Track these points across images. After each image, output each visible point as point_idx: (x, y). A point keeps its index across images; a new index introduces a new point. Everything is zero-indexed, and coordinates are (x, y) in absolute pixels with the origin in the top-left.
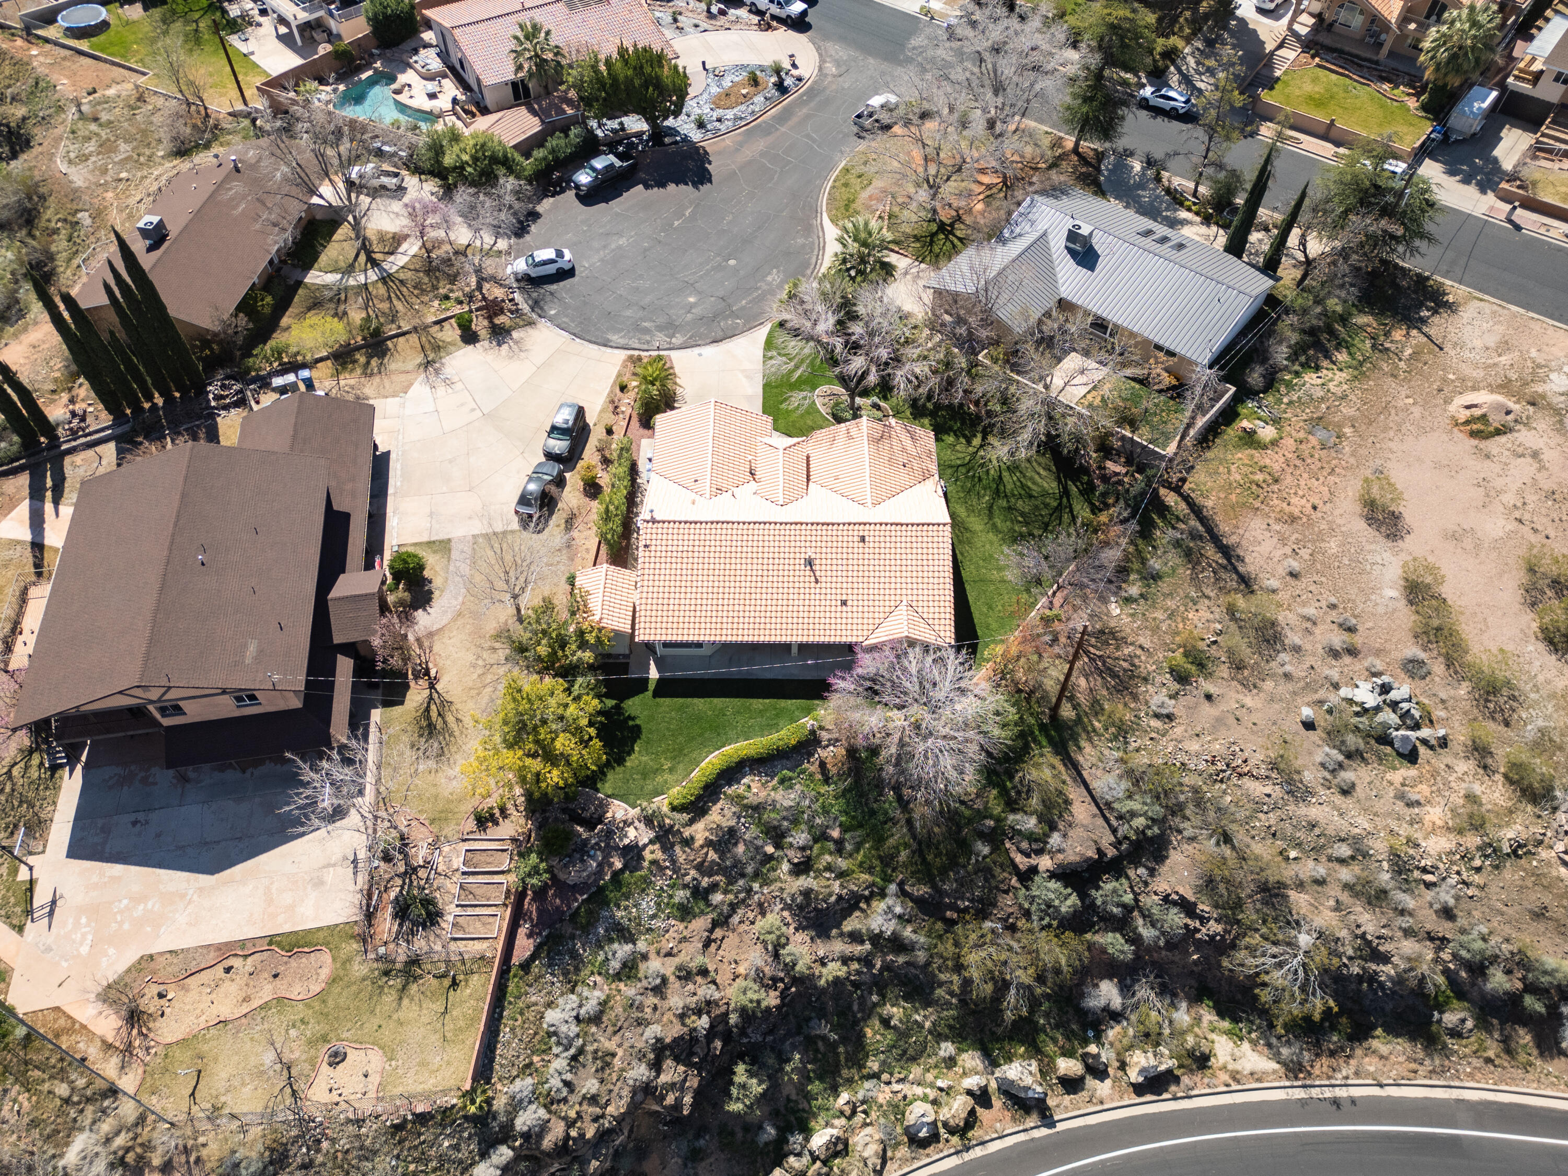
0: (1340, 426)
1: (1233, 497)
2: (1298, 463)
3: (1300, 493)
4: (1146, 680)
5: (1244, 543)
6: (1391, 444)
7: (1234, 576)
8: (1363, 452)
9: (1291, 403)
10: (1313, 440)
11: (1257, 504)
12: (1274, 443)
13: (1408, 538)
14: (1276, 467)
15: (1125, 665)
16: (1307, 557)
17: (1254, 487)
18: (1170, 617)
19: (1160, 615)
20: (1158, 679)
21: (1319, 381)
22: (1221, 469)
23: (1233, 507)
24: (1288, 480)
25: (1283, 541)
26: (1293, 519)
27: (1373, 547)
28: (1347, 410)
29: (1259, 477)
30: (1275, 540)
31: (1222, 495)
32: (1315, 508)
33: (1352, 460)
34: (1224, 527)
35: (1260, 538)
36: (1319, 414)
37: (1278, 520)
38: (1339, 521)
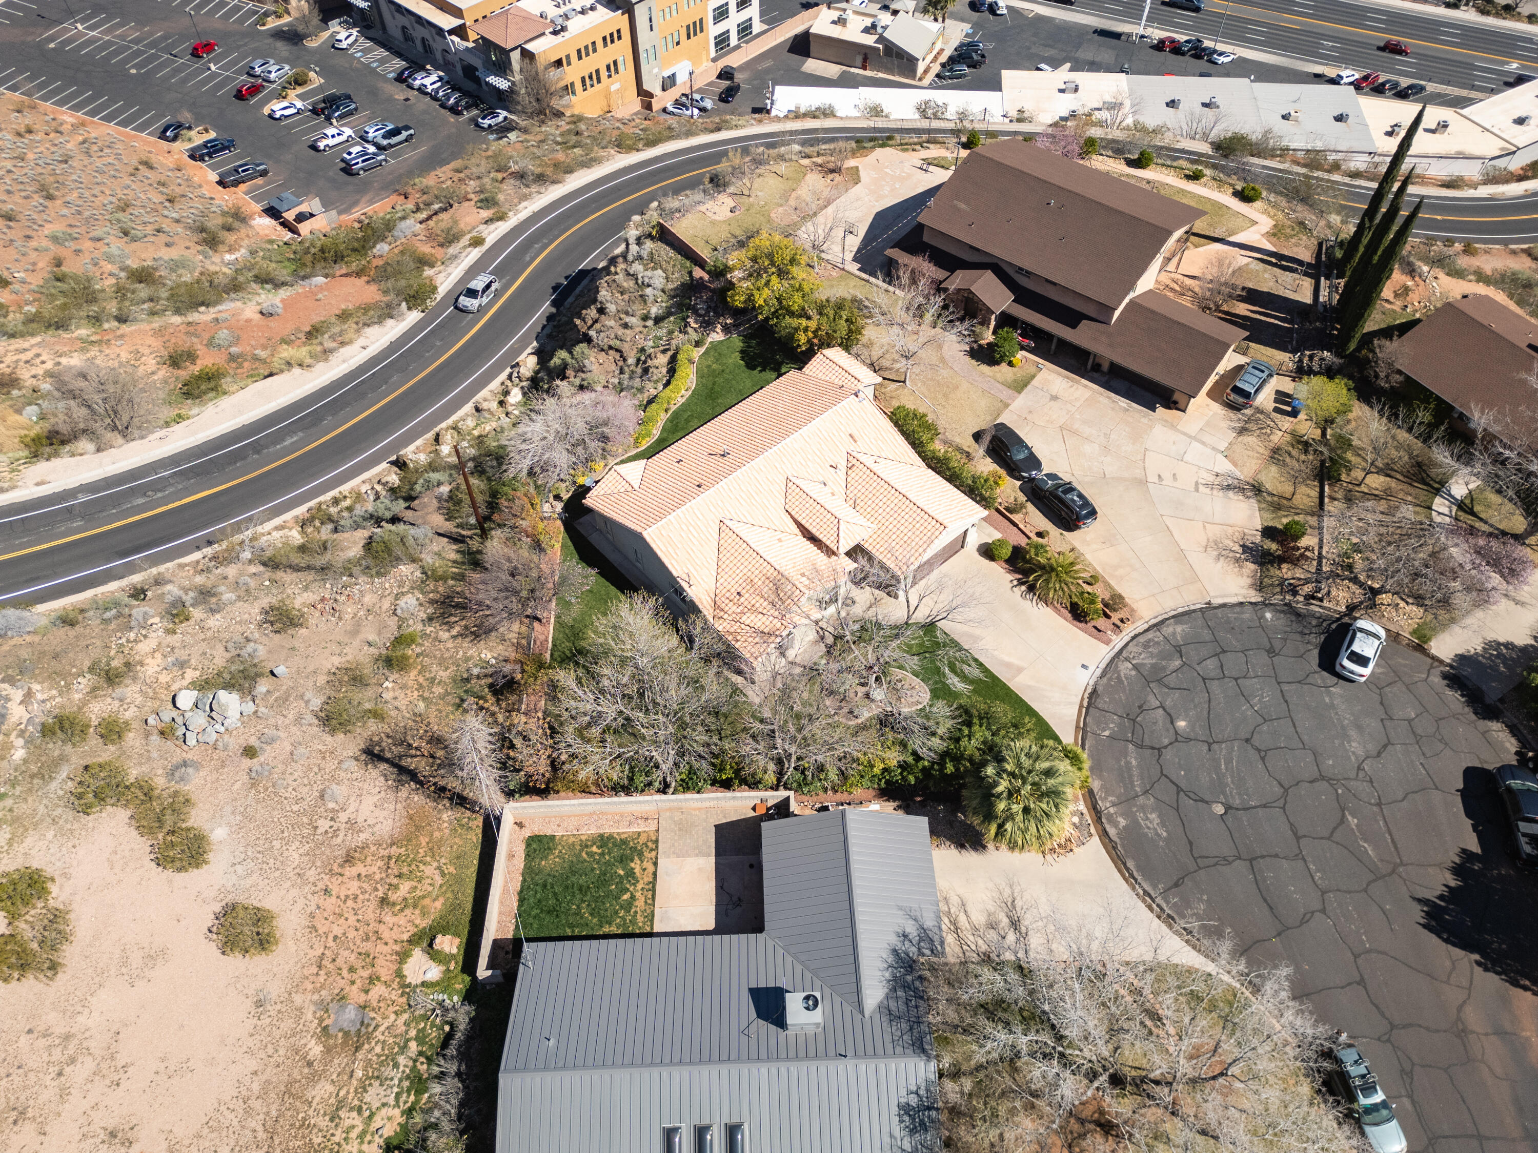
0: (328, 1050)
1: (424, 840)
2: (367, 946)
3: (350, 903)
4: (430, 619)
5: (391, 796)
6: (253, 1065)
7: (388, 755)
8: (287, 1025)
9: (404, 1048)
10: (355, 995)
11: (394, 851)
12: (403, 956)
13: (209, 921)
14: (389, 919)
15: (453, 619)
16: (320, 823)
17: (405, 870)
18: (434, 679)
19: (444, 675)
20: (420, 627)
21: (377, 1122)
22: (452, 869)
23: (418, 828)
24: (370, 912)
25: (351, 824)
26: (349, 859)
27: (249, 882)
28: (323, 1091)
29: (405, 887)
30: (360, 820)
31: (437, 834)
32: (326, 891)
33: (298, 999)
34: (418, 799)
35: (378, 812)
36: (360, 1055)
37: (365, 847)
38: (294, 892)
